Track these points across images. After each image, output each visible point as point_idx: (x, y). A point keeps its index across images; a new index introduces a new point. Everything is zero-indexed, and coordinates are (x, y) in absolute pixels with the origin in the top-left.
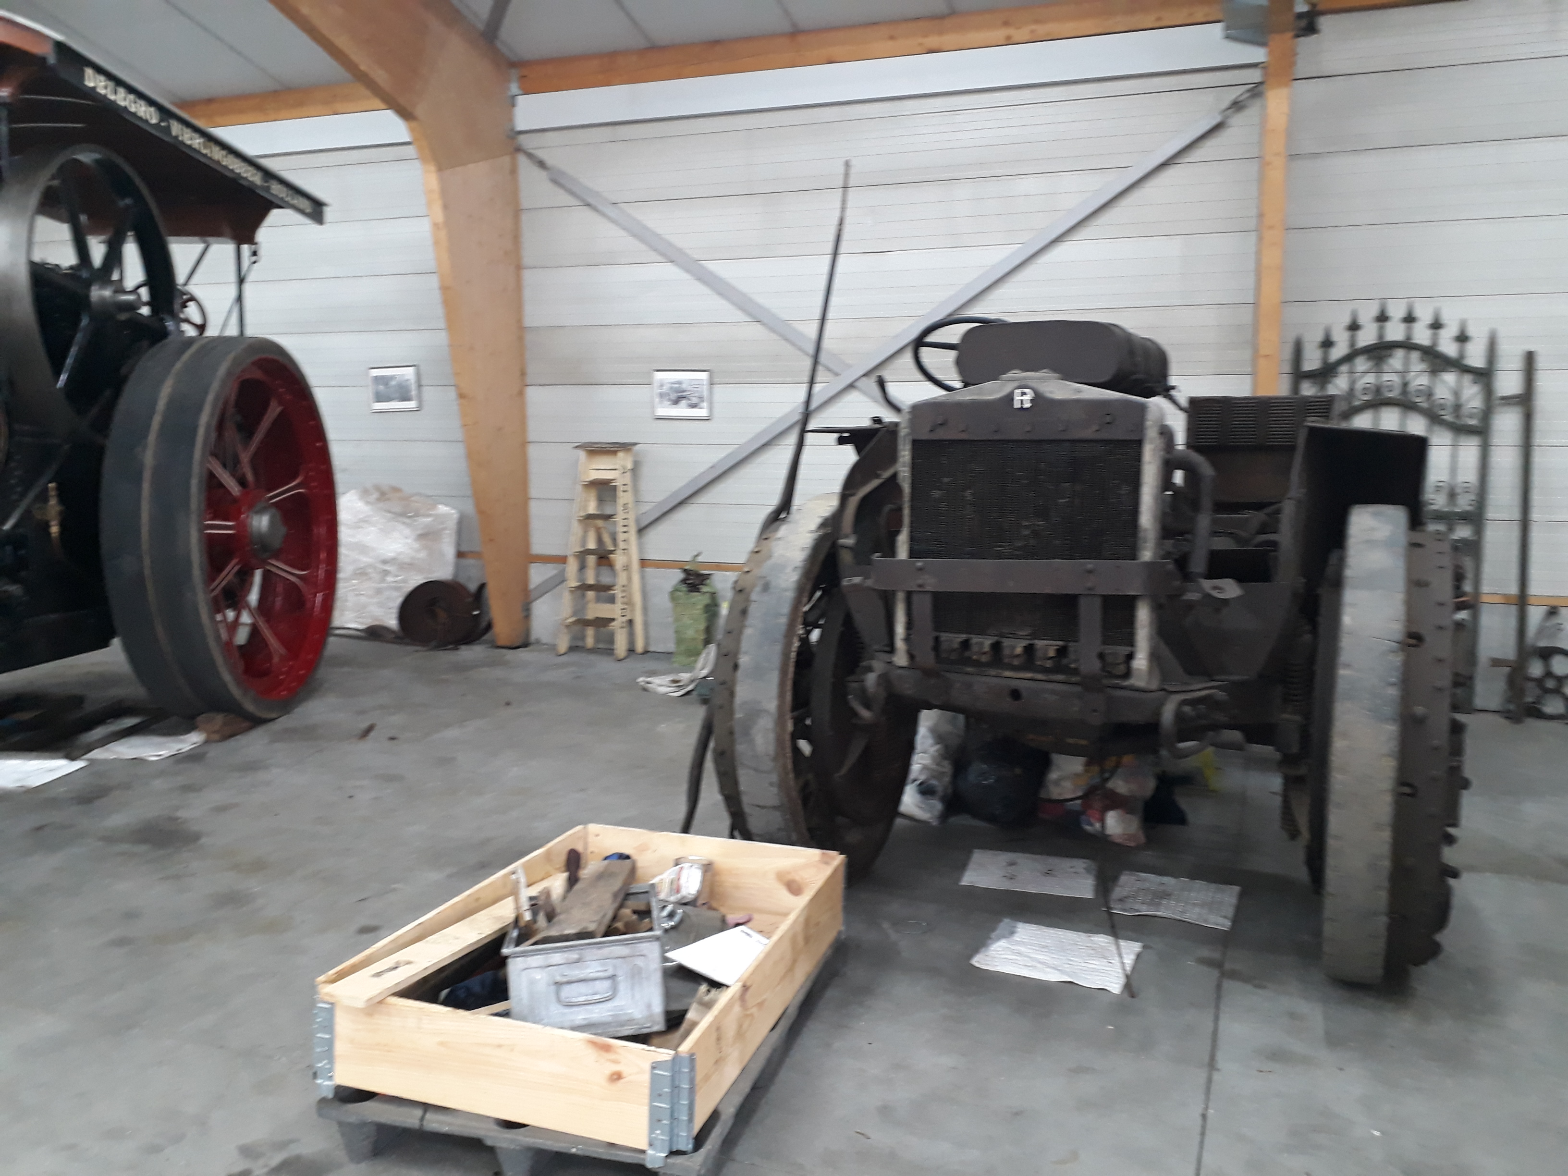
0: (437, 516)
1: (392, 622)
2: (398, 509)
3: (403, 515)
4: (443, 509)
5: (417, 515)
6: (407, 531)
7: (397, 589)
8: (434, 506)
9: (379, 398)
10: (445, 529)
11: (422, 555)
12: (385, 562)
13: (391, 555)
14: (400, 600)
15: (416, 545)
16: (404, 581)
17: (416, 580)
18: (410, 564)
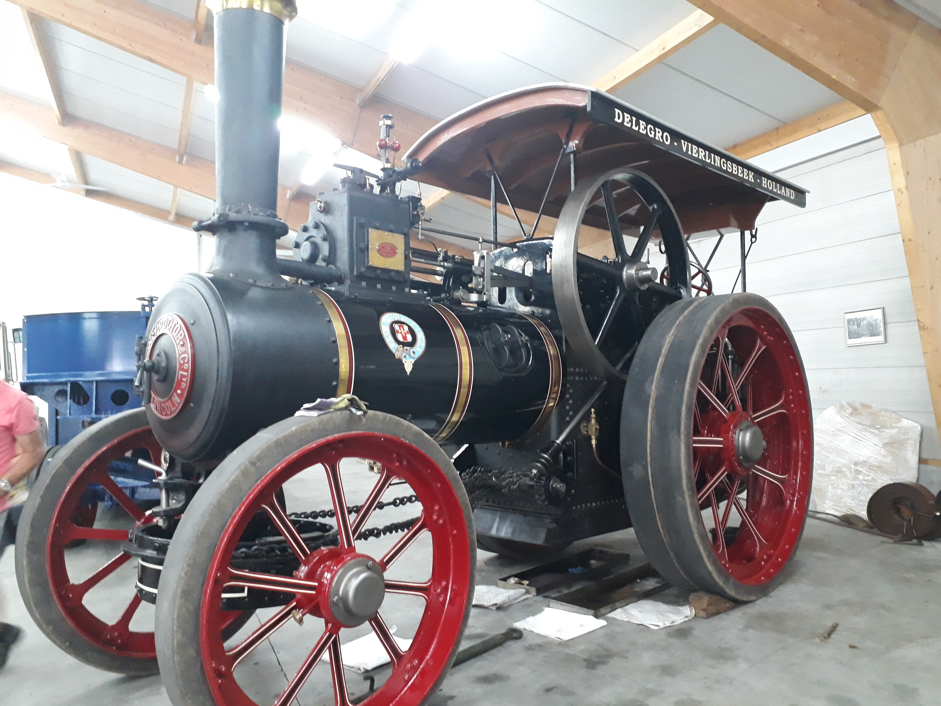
0: (900, 429)
1: (863, 514)
2: (867, 422)
3: (872, 426)
4: (906, 423)
5: (884, 426)
6: (876, 440)
7: (868, 486)
8: (899, 421)
9: (852, 335)
10: (908, 439)
11: (889, 460)
12: (856, 464)
13: (862, 458)
14: (870, 495)
15: (883, 451)
16: (874, 480)
17: (884, 481)
18: (879, 467)
